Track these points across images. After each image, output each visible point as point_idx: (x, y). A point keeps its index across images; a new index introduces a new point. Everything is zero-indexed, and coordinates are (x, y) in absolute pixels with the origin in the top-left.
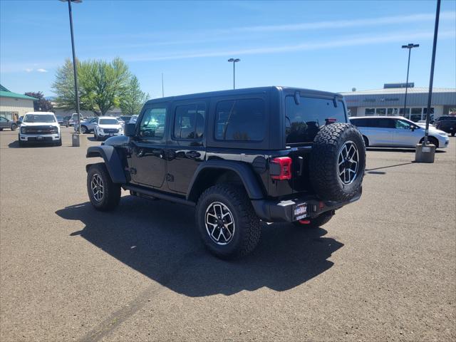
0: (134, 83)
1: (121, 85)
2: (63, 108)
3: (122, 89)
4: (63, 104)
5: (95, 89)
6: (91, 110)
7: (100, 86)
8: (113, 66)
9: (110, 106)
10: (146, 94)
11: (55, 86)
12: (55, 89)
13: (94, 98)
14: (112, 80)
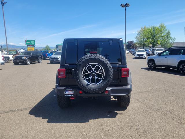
0: (168, 33)
1: (162, 35)
2: (138, 46)
5: (150, 38)
6: (148, 46)
7: (153, 36)
8: (159, 27)
9: (156, 44)
10: (173, 38)
11: (136, 38)
12: (136, 39)
13: (150, 41)
14: (158, 33)
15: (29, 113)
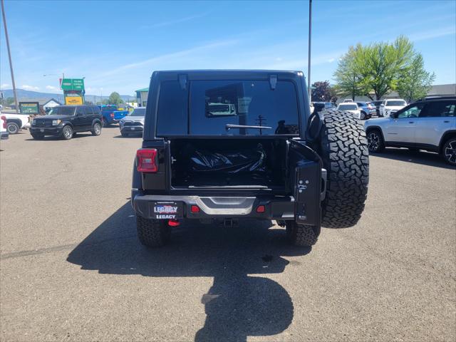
0: (418, 62)
1: (402, 66)
2: (340, 95)
3: (402, 70)
4: (341, 91)
5: (372, 73)
6: (365, 95)
7: (378, 70)
8: (394, 46)
9: (386, 90)
10: (430, 75)
11: (336, 74)
12: (336, 77)
13: (370, 83)
14: (391, 62)
15: (68, 260)
